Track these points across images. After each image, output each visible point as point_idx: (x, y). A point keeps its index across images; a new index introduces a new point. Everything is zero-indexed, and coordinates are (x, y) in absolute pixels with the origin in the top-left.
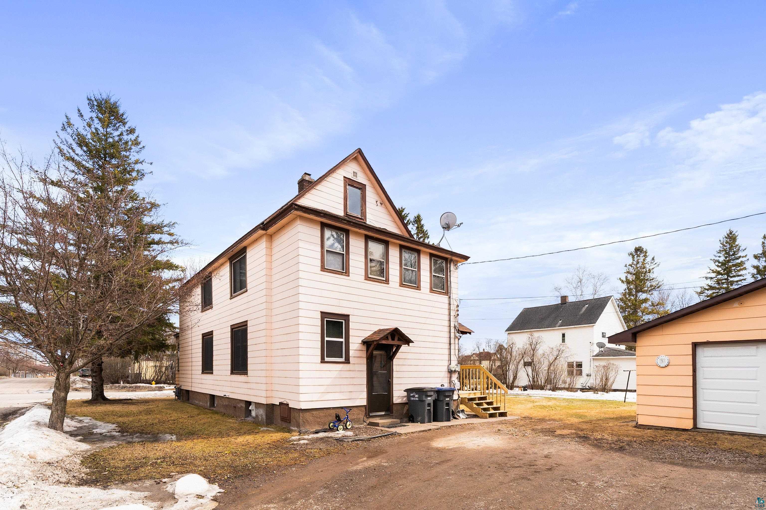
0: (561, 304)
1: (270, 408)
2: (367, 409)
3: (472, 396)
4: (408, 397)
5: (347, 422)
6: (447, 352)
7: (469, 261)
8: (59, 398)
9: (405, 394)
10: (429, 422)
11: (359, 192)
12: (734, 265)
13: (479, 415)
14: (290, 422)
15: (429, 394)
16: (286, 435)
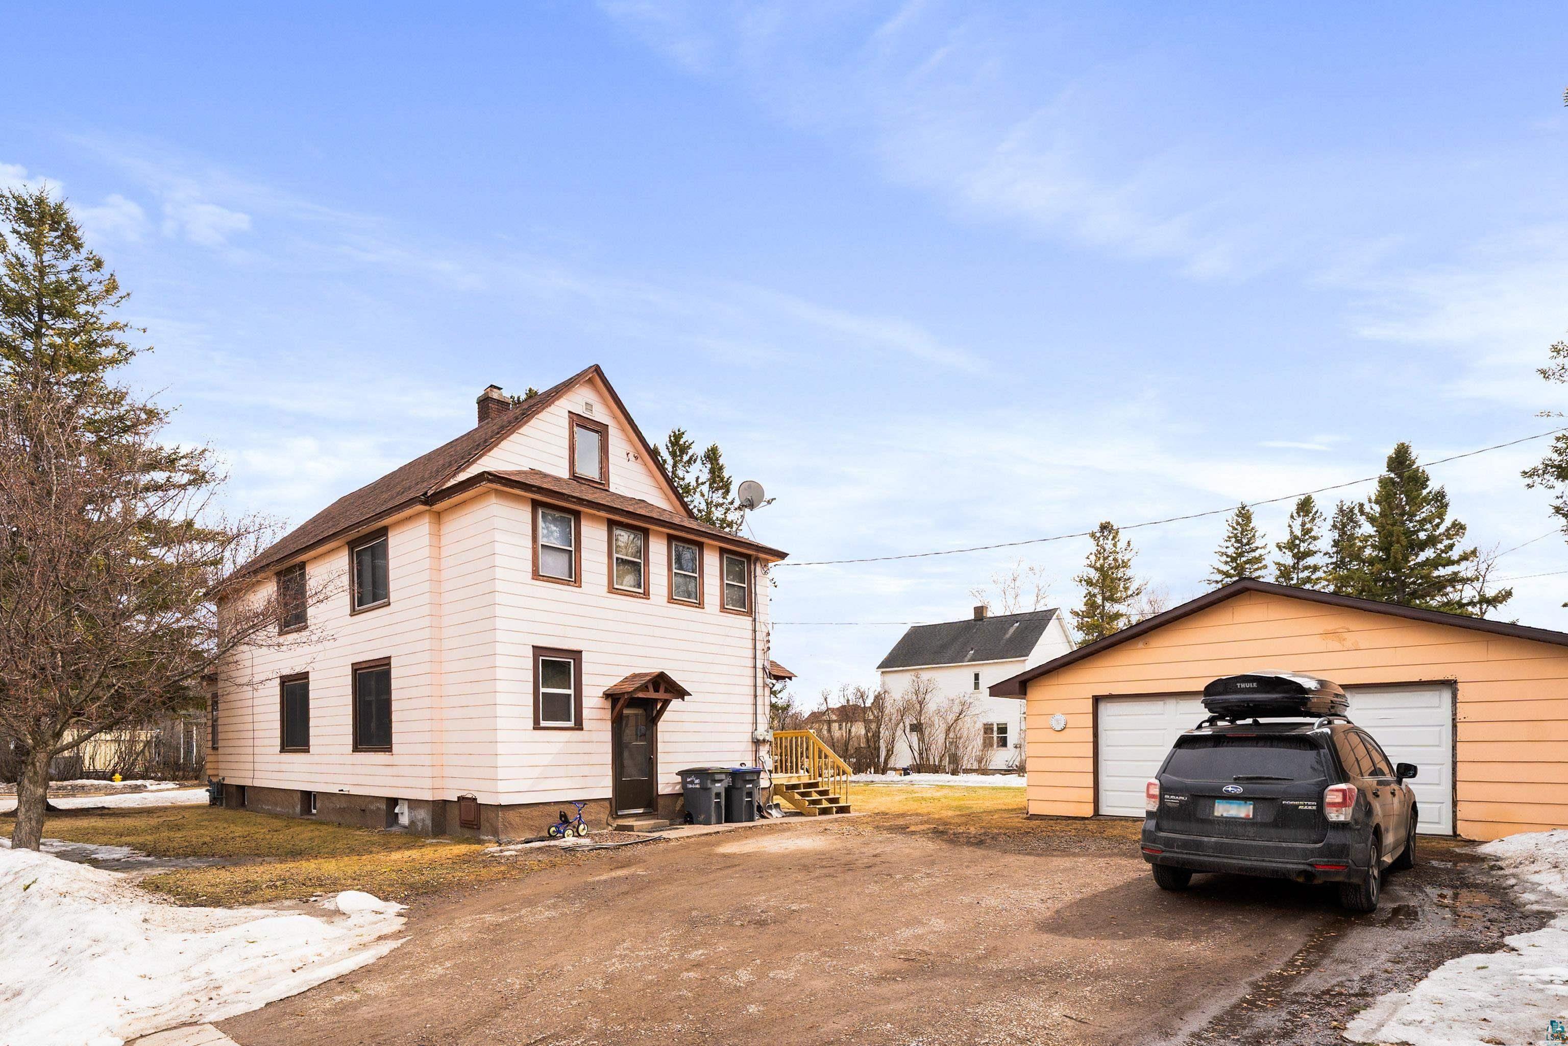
0: (975, 620)
1: (440, 808)
2: (614, 804)
3: (794, 781)
4: (684, 783)
5: (579, 824)
6: (750, 709)
7: (787, 560)
8: (33, 798)
9: (679, 779)
10: (719, 822)
11: (595, 437)
12: (1246, 562)
13: (804, 812)
14: (479, 829)
15: (718, 777)
16: (474, 847)
